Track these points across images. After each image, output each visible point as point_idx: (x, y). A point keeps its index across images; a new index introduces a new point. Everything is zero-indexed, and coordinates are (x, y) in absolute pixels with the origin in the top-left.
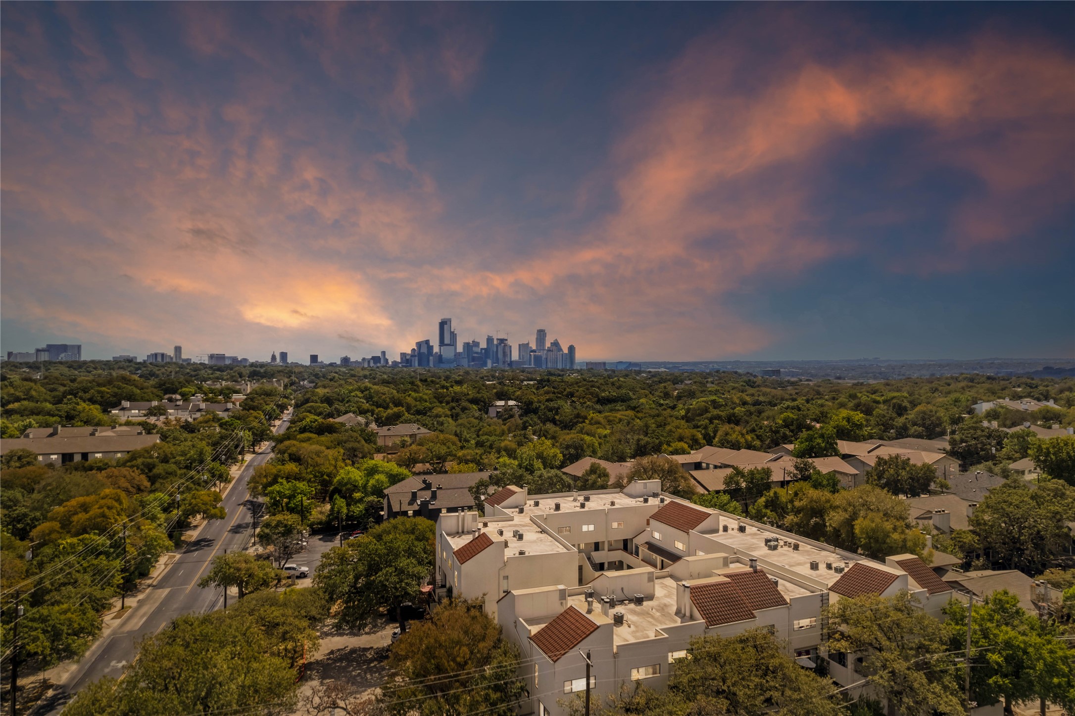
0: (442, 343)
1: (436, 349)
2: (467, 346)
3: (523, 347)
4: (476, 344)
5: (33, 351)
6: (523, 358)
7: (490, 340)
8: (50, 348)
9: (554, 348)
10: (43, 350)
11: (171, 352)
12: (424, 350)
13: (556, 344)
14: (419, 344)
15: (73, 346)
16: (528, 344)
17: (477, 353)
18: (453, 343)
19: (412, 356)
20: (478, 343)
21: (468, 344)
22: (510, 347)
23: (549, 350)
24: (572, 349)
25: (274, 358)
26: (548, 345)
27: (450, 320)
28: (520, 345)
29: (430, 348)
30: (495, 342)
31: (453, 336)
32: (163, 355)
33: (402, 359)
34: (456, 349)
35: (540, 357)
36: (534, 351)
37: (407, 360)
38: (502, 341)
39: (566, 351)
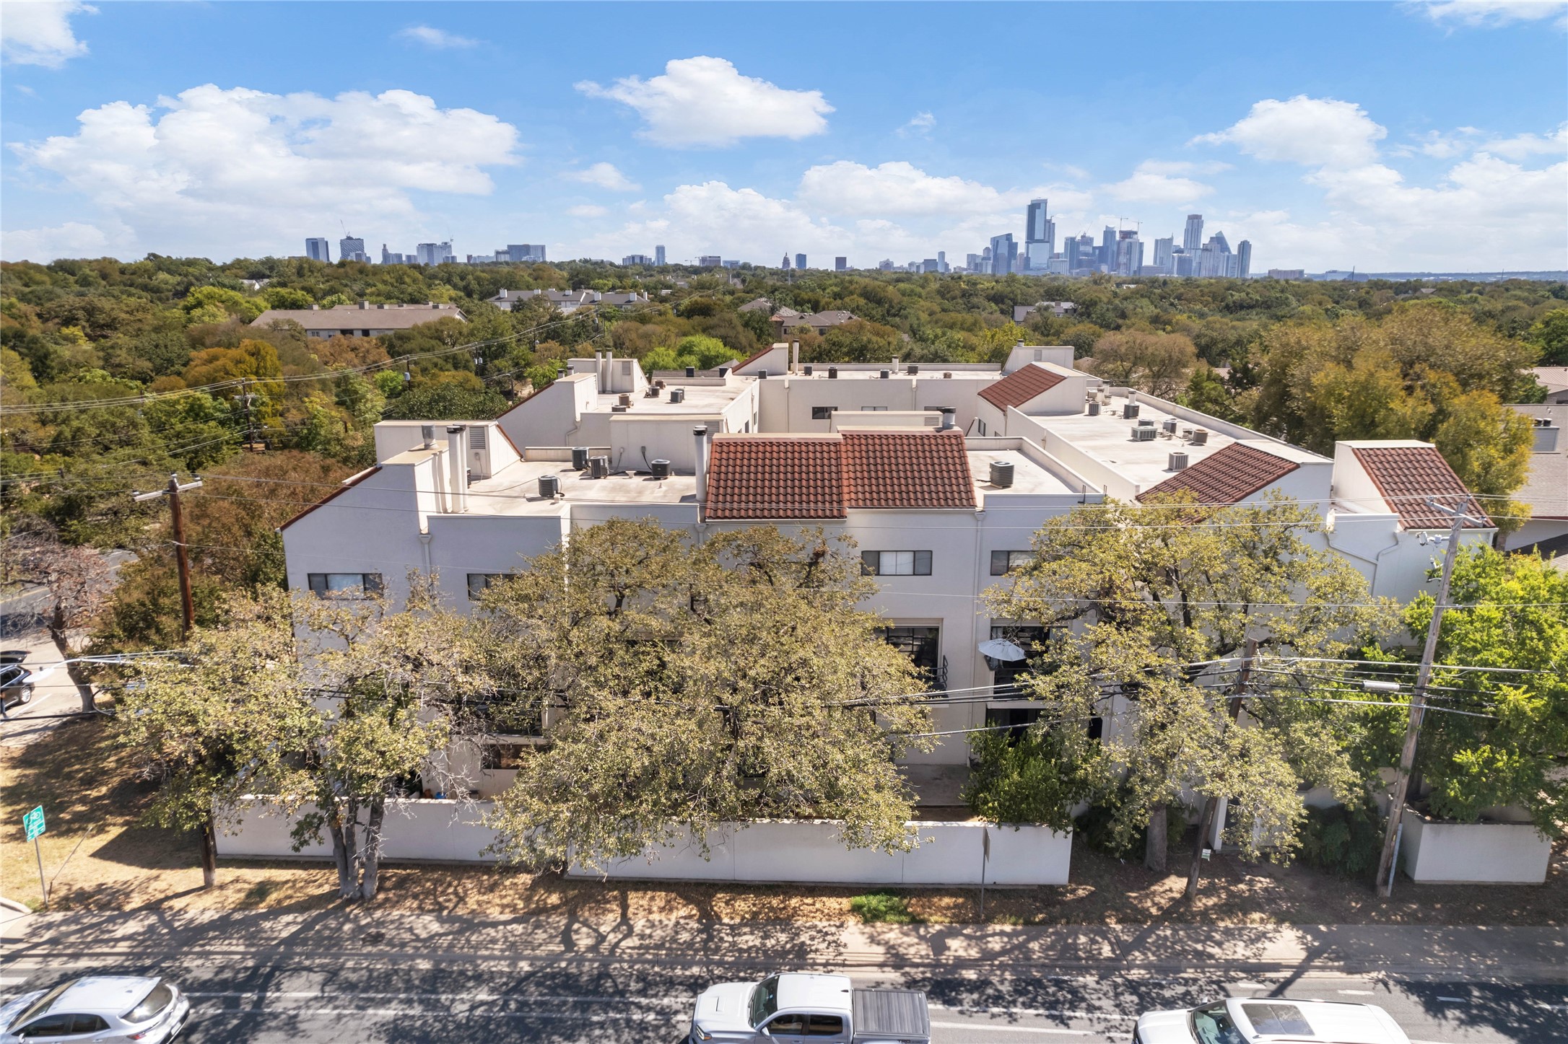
0: (1031, 238)
1: (1021, 249)
2: (1071, 243)
3: (1163, 245)
4: (1087, 240)
5: (492, 254)
6: (1162, 263)
7: (1109, 233)
8: (512, 249)
9: (1216, 246)
10: (504, 253)
11: (651, 255)
12: (1003, 250)
13: (1219, 240)
14: (996, 241)
15: (536, 247)
16: (1171, 240)
17: (1086, 254)
18: (1049, 238)
19: (984, 259)
20: (1092, 239)
21: (1073, 239)
22: (1141, 244)
23: (1206, 249)
24: (1245, 247)
25: (786, 261)
26: (1205, 240)
27: (1045, 202)
28: (1157, 241)
29: (1013, 247)
30: (1118, 237)
31: (1049, 226)
32: (641, 258)
33: (969, 263)
34: (1052, 247)
35: (1190, 261)
36: (1179, 251)
37: (976, 265)
38: (1127, 235)
39: (1234, 251)
